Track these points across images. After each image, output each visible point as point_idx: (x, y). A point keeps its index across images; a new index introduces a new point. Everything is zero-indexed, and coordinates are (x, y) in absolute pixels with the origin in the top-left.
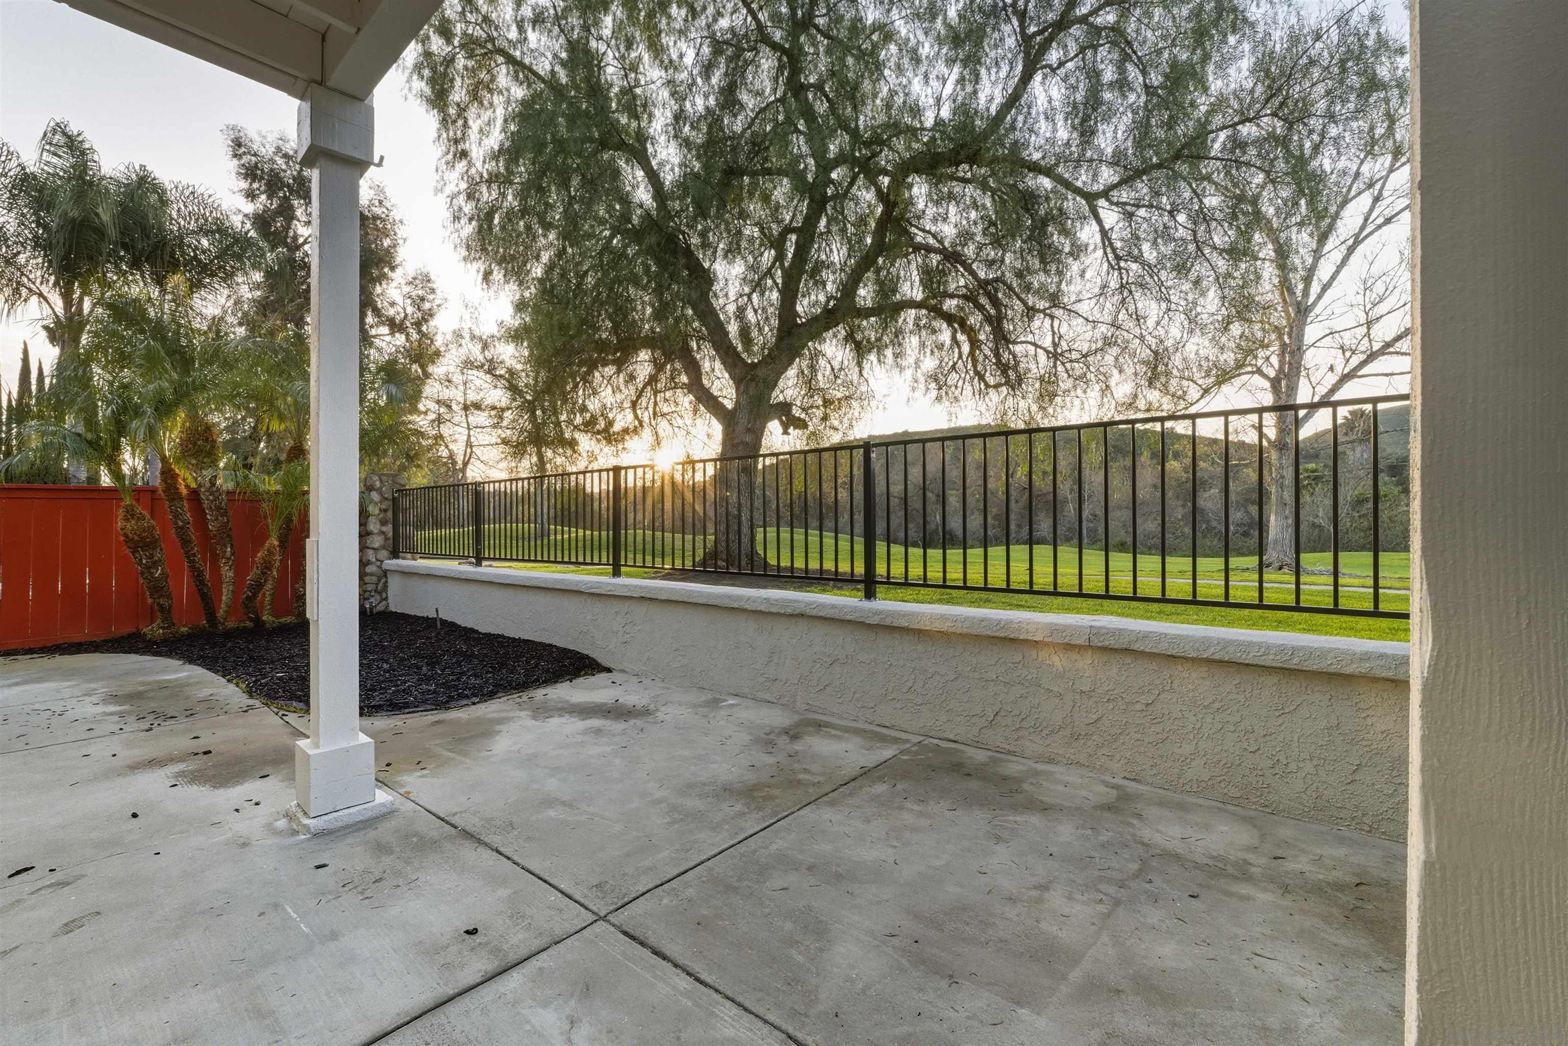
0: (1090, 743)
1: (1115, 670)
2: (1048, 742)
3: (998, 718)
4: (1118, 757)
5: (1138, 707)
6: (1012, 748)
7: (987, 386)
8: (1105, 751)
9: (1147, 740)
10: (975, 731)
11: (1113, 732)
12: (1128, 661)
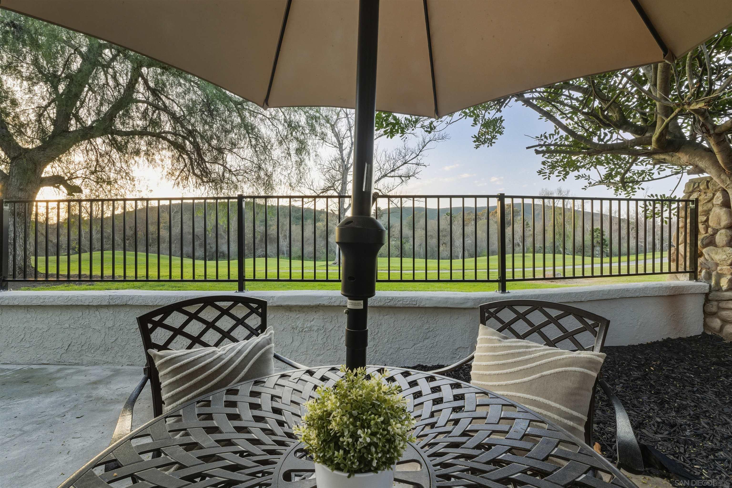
0: (113, 351)
1: (122, 315)
2: (94, 355)
3: (70, 347)
4: (125, 356)
5: (132, 331)
6: (77, 362)
7: (203, 182)
8: (120, 354)
9: (137, 345)
10: (59, 357)
11: (123, 344)
12: (128, 310)
